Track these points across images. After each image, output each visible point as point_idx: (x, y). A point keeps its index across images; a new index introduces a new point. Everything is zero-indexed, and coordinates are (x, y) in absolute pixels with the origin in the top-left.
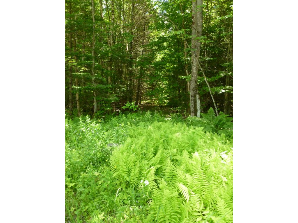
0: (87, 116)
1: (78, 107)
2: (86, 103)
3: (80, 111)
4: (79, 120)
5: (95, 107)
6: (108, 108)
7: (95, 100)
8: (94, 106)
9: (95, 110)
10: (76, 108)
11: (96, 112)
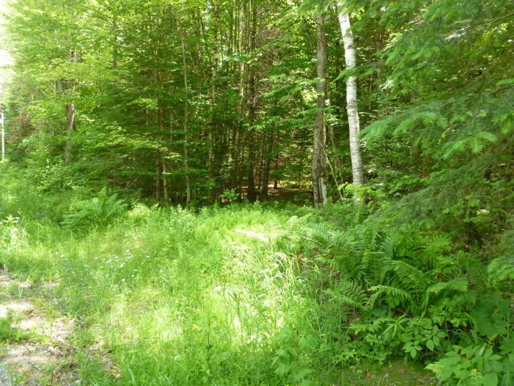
0: (179, 206)
1: (165, 196)
2: (175, 189)
3: (168, 201)
4: (171, 211)
5: (188, 195)
6: (204, 196)
7: (188, 187)
8: (186, 194)
9: (188, 200)
10: (164, 197)
11: (189, 203)
